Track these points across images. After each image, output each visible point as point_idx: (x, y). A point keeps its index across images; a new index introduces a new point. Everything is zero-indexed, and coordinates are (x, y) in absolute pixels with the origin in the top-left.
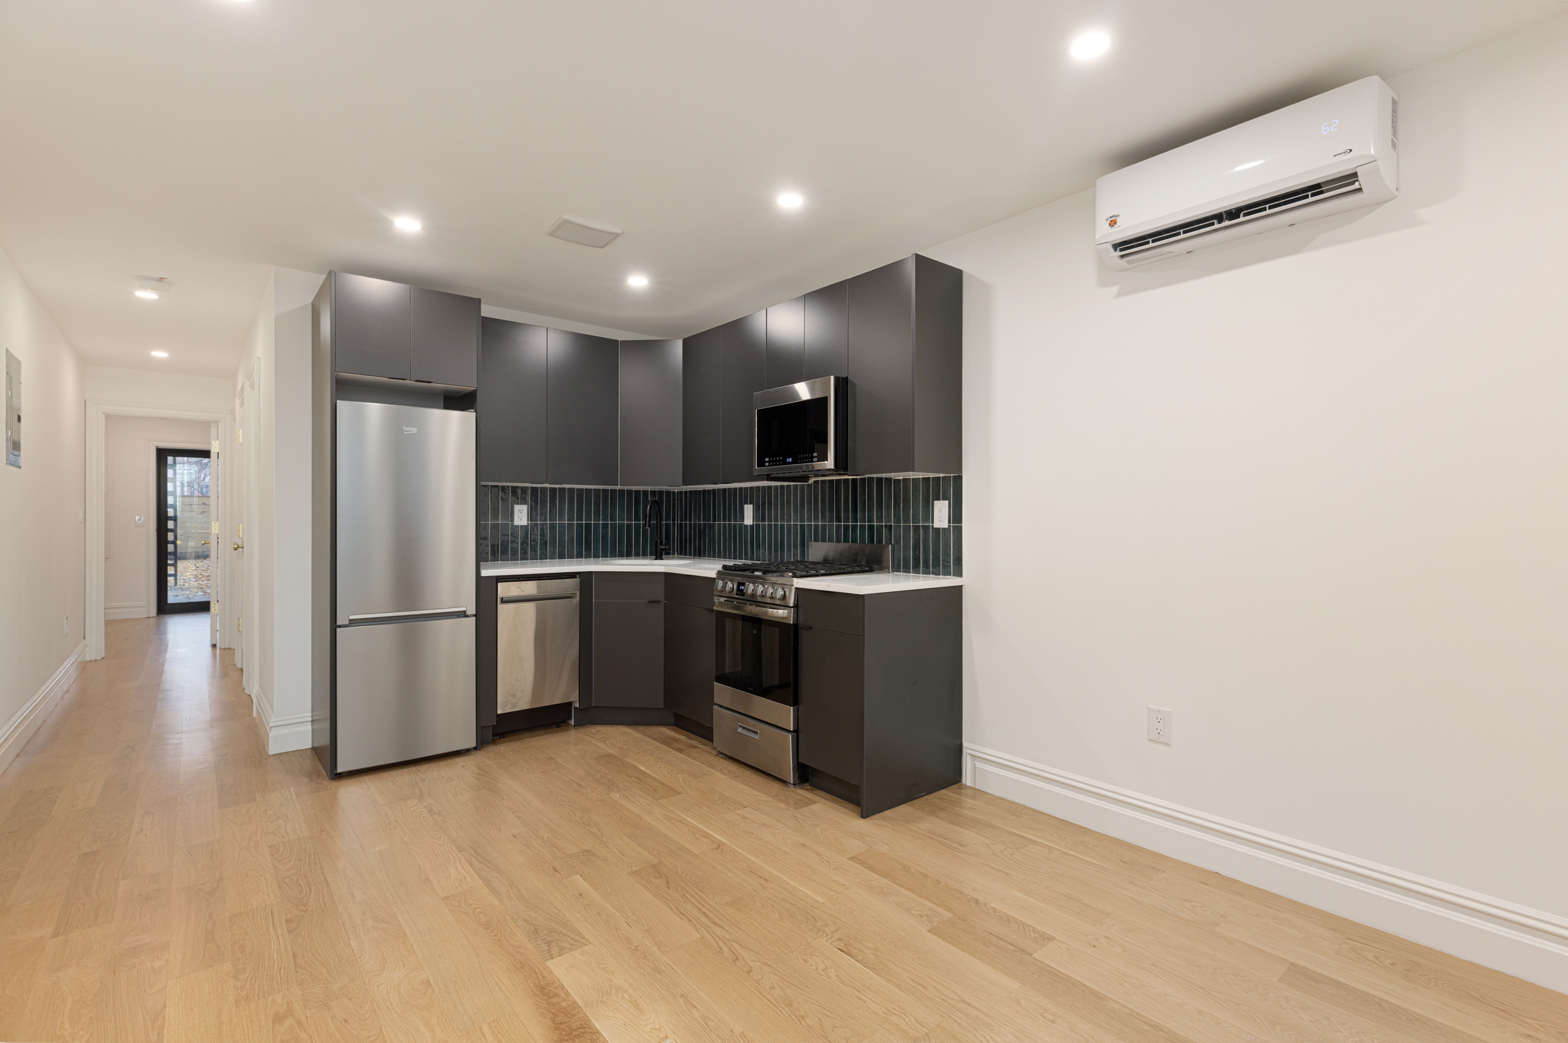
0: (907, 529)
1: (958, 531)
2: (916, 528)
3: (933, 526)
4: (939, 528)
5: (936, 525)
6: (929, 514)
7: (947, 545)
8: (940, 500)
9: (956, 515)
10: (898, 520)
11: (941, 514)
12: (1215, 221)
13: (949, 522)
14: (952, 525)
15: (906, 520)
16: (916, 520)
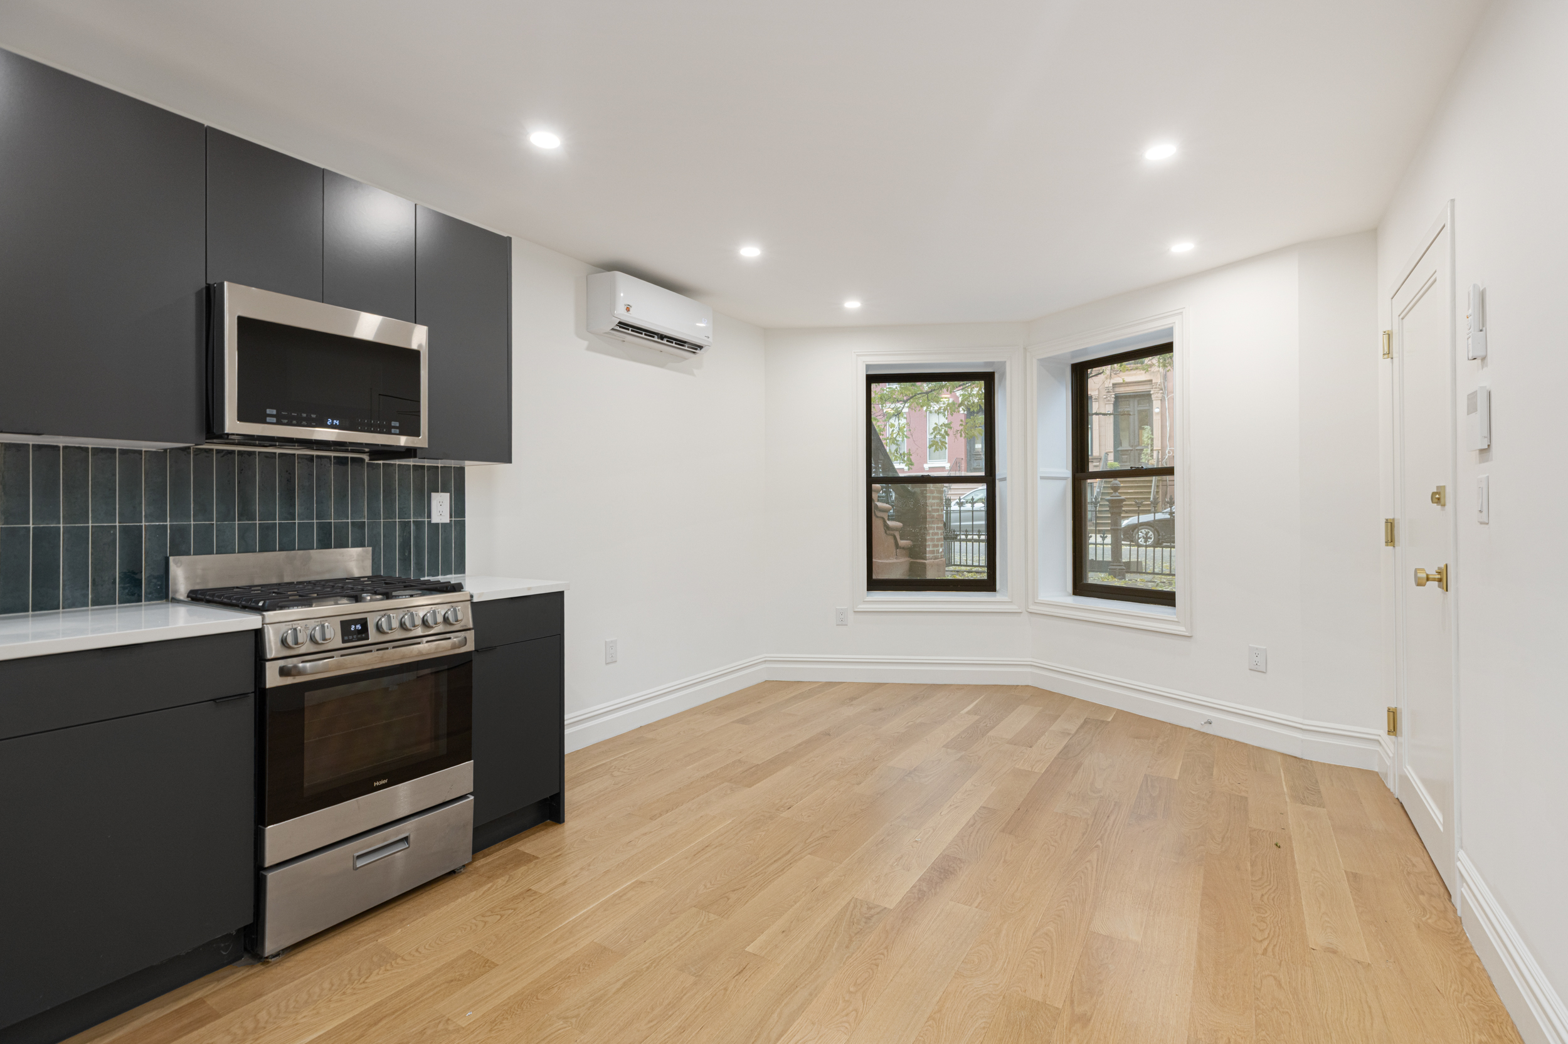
0: (390, 527)
1: (461, 526)
2: (405, 526)
3: (429, 522)
4: (439, 524)
5: (435, 519)
6: (424, 507)
7: (447, 542)
8: (438, 492)
9: (458, 508)
10: (374, 514)
11: (440, 508)
12: (656, 336)
13: (451, 517)
14: (453, 519)
15: (390, 513)
16: (404, 513)
